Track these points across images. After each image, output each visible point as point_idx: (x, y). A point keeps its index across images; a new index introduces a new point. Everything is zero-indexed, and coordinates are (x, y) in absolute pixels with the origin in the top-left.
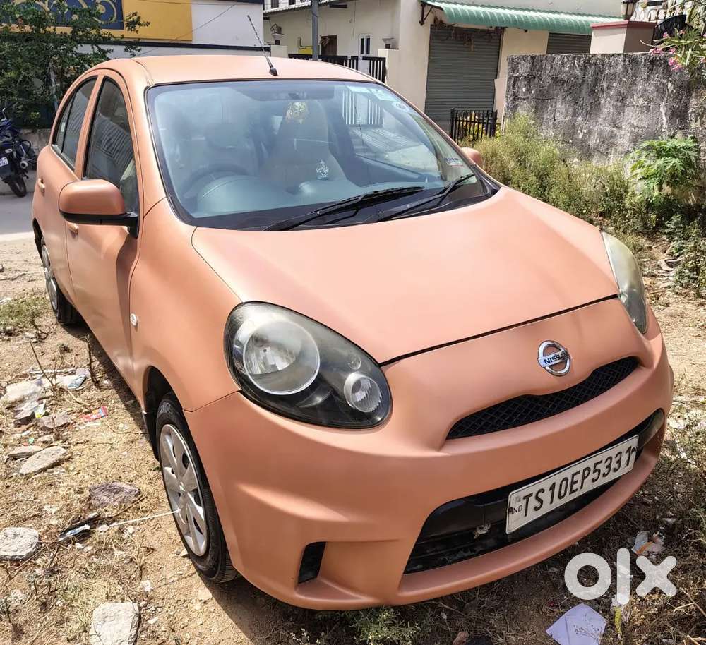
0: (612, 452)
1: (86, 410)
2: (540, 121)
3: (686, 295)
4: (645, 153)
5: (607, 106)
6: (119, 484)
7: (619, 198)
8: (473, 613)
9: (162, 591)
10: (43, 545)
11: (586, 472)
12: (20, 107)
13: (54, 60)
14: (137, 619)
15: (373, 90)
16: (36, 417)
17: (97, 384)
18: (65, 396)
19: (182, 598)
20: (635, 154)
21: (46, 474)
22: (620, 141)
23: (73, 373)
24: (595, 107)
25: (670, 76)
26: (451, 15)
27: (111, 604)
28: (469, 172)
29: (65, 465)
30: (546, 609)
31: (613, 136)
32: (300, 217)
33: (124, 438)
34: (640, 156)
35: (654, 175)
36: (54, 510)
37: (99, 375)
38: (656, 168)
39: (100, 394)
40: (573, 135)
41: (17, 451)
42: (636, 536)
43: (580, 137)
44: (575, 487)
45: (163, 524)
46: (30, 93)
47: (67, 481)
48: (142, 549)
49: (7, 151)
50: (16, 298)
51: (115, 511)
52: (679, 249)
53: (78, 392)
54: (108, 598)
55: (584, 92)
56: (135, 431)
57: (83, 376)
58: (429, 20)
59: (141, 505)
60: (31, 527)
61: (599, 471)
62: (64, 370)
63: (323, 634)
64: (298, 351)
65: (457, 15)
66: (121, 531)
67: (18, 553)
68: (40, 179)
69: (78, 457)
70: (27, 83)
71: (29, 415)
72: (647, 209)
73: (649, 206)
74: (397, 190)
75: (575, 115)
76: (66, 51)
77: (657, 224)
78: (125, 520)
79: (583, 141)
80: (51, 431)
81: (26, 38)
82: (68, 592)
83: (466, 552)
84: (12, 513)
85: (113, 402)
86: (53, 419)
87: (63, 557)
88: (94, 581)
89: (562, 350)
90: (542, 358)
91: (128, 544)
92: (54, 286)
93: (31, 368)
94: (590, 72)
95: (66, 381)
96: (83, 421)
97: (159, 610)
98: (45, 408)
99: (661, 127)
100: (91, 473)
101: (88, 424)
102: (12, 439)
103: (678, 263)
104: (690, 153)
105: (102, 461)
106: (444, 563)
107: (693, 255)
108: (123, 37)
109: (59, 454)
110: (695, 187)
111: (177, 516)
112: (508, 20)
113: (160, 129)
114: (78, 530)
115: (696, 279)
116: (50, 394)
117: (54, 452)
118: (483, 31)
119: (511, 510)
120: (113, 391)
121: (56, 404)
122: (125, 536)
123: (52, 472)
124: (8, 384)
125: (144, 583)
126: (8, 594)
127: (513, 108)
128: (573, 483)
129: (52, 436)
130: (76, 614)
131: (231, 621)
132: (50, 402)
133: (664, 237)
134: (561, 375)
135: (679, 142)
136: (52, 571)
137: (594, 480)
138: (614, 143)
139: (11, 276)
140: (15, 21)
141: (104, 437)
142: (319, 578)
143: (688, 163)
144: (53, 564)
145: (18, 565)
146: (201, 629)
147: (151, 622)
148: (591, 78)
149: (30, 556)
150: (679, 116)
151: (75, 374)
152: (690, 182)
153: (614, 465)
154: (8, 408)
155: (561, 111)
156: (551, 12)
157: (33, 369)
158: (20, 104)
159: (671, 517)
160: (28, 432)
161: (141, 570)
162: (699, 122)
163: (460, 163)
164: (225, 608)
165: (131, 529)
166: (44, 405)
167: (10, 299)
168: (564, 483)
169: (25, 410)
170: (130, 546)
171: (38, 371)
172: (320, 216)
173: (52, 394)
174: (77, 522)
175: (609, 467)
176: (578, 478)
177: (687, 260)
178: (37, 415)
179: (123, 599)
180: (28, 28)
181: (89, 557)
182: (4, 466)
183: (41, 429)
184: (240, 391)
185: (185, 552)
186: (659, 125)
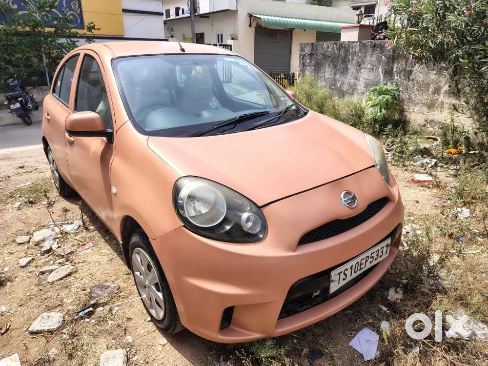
0: (379, 247)
1: (82, 244)
2: (317, 78)
3: (398, 166)
4: (372, 93)
5: (352, 68)
6: (107, 284)
7: (360, 117)
8: (310, 338)
9: (139, 341)
10: (66, 321)
11: (367, 259)
12: (25, 74)
13: (44, 47)
14: (126, 358)
15: (237, 60)
16: (53, 249)
17: (87, 229)
18: (68, 236)
19: (150, 344)
20: (367, 93)
21: (63, 281)
22: (359, 87)
23: (72, 223)
24: (345, 70)
25: (383, 53)
26: (265, 22)
27: (110, 351)
28: (292, 103)
29: (74, 275)
30: (348, 332)
31: (355, 85)
32: (206, 129)
33: (106, 259)
34: (369, 95)
35: (378, 104)
36: (70, 301)
37: (87, 224)
38: (378, 101)
39: (89, 235)
40: (334, 85)
41: (44, 269)
42: (389, 291)
43: (338, 86)
44: (362, 266)
45: (135, 304)
46: (31, 66)
47: (75, 284)
48: (124, 319)
49: (19, 99)
50: (34, 182)
51: (106, 299)
52: (392, 142)
53: (76, 234)
54: (107, 348)
55: (340, 61)
56: (113, 254)
57: (78, 225)
58: (254, 25)
59: (121, 294)
60: (57, 312)
61: (373, 257)
62: (66, 222)
63: (231, 356)
64: (213, 202)
65: (269, 22)
66: (111, 310)
67: (52, 327)
68: (46, 114)
69: (80, 270)
70: (29, 60)
71: (49, 248)
72: (374, 122)
73: (375, 120)
74: (256, 113)
75: (335, 74)
76: (52, 41)
77: (380, 130)
78: (113, 304)
79: (340, 87)
80: (63, 256)
81: (27, 34)
82: (84, 347)
83: (308, 305)
84: (45, 305)
85: (97, 238)
86: (64, 250)
87: (78, 328)
88: (98, 339)
89: (353, 195)
90: (343, 199)
91: (116, 317)
92: (57, 174)
93: (47, 222)
94: (342, 51)
95: (68, 228)
96: (81, 250)
97: (138, 352)
98: (58, 244)
99: (380, 80)
100: (90, 279)
101: (84, 251)
102: (40, 263)
103: (392, 149)
104: (395, 92)
105: (95, 271)
106: (297, 312)
107: (400, 144)
108: (85, 34)
109: (70, 269)
110: (398, 110)
111: (144, 299)
112: (295, 25)
113: (122, 82)
114: (86, 311)
115: (402, 157)
116: (60, 236)
117: (66, 268)
118: (282, 30)
119: (332, 281)
120: (96, 232)
121: (64, 241)
122: (114, 312)
123: (67, 279)
124: (34, 232)
125: (127, 337)
126: (47, 351)
127: (303, 71)
128: (361, 264)
129: (64, 259)
130: (90, 359)
131: (180, 354)
132: (60, 240)
133: (384, 136)
134: (353, 208)
135: (389, 87)
136: (73, 336)
137: (371, 262)
138: (355, 88)
139: (29, 170)
140: (19, 24)
141: (94, 258)
142: (231, 326)
143: (394, 97)
144: (73, 332)
145: (52, 334)
146: (163, 361)
147: (134, 359)
148: (343, 55)
149: (59, 328)
150: (388, 73)
151: (73, 224)
152: (396, 107)
153: (380, 254)
154: (36, 245)
155: (328, 72)
156: (317, 20)
157: (48, 222)
158: (25, 72)
159: (404, 279)
160: (49, 258)
161: (125, 330)
162: (398, 76)
163: (287, 98)
164: (175, 348)
165: (116, 308)
166: (56, 242)
167: (30, 183)
168: (357, 265)
169: (46, 246)
170: (117, 318)
171: (52, 223)
172: (216, 128)
173: (61, 236)
174: (85, 307)
175: (377, 255)
176: (364, 261)
177: (397, 148)
178: (54, 248)
179: (116, 348)
180: (27, 29)
181: (94, 326)
182: (37, 279)
183: (57, 256)
184: (184, 226)
185: (149, 319)
186: (379, 79)
